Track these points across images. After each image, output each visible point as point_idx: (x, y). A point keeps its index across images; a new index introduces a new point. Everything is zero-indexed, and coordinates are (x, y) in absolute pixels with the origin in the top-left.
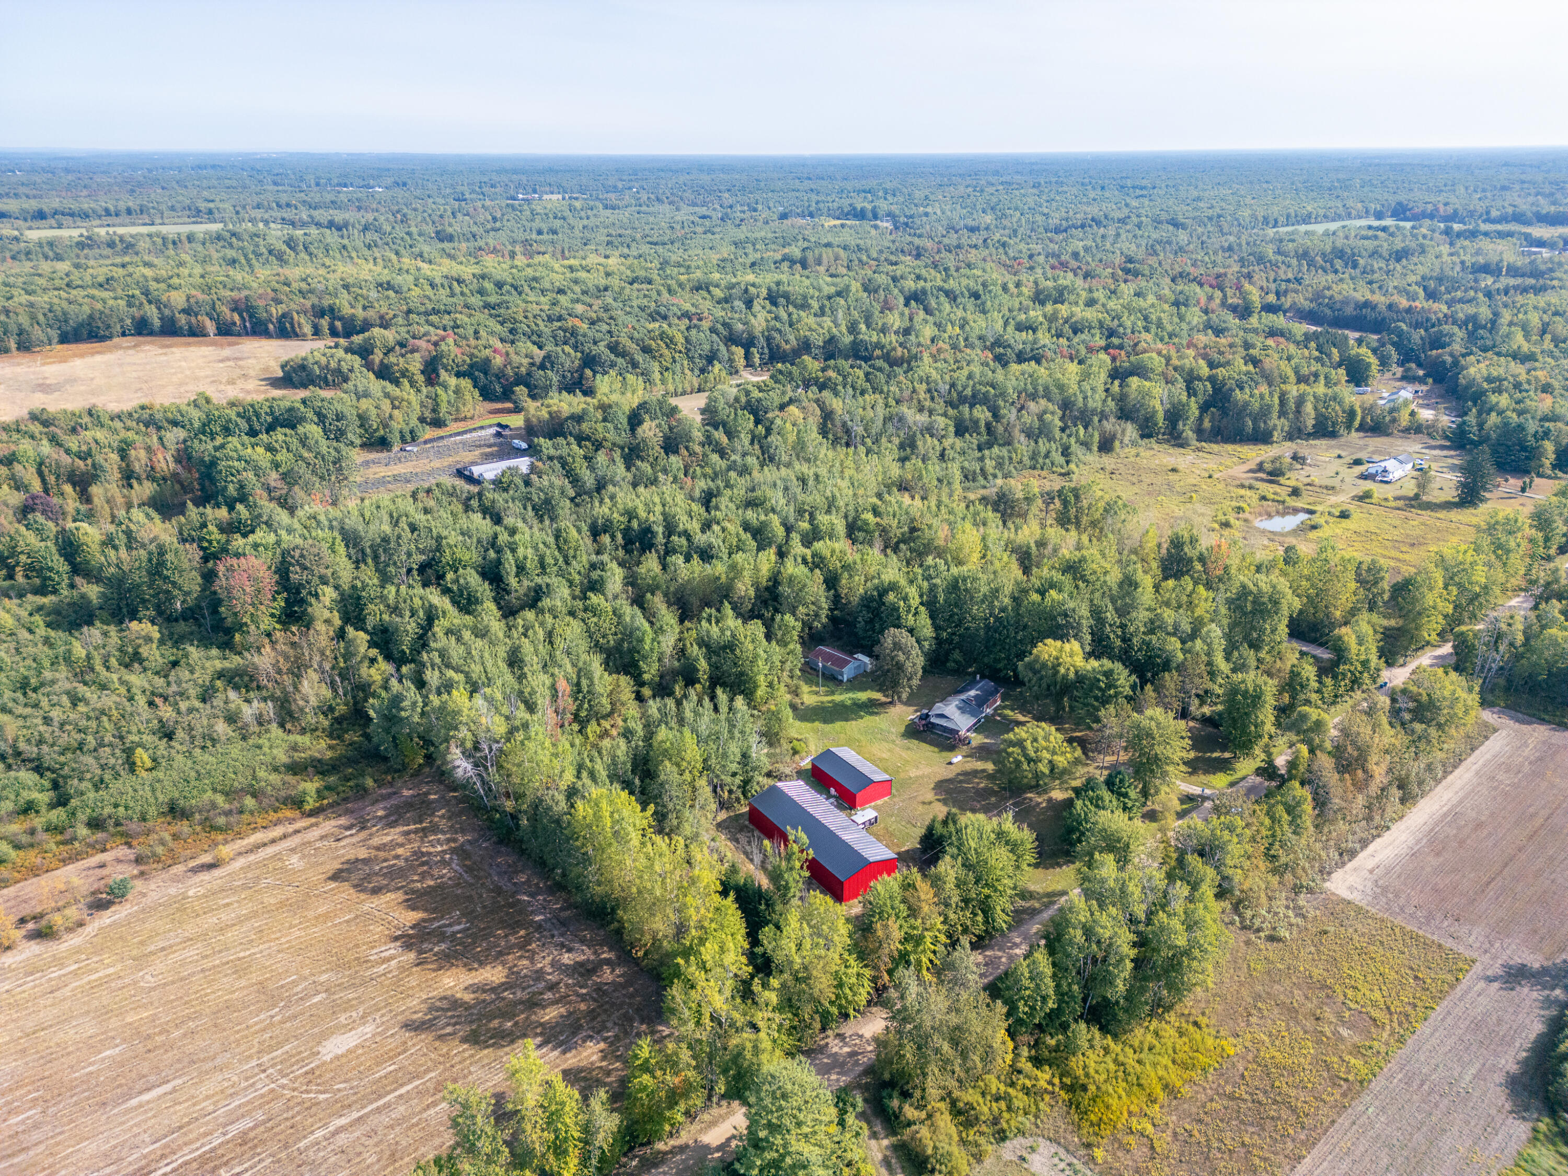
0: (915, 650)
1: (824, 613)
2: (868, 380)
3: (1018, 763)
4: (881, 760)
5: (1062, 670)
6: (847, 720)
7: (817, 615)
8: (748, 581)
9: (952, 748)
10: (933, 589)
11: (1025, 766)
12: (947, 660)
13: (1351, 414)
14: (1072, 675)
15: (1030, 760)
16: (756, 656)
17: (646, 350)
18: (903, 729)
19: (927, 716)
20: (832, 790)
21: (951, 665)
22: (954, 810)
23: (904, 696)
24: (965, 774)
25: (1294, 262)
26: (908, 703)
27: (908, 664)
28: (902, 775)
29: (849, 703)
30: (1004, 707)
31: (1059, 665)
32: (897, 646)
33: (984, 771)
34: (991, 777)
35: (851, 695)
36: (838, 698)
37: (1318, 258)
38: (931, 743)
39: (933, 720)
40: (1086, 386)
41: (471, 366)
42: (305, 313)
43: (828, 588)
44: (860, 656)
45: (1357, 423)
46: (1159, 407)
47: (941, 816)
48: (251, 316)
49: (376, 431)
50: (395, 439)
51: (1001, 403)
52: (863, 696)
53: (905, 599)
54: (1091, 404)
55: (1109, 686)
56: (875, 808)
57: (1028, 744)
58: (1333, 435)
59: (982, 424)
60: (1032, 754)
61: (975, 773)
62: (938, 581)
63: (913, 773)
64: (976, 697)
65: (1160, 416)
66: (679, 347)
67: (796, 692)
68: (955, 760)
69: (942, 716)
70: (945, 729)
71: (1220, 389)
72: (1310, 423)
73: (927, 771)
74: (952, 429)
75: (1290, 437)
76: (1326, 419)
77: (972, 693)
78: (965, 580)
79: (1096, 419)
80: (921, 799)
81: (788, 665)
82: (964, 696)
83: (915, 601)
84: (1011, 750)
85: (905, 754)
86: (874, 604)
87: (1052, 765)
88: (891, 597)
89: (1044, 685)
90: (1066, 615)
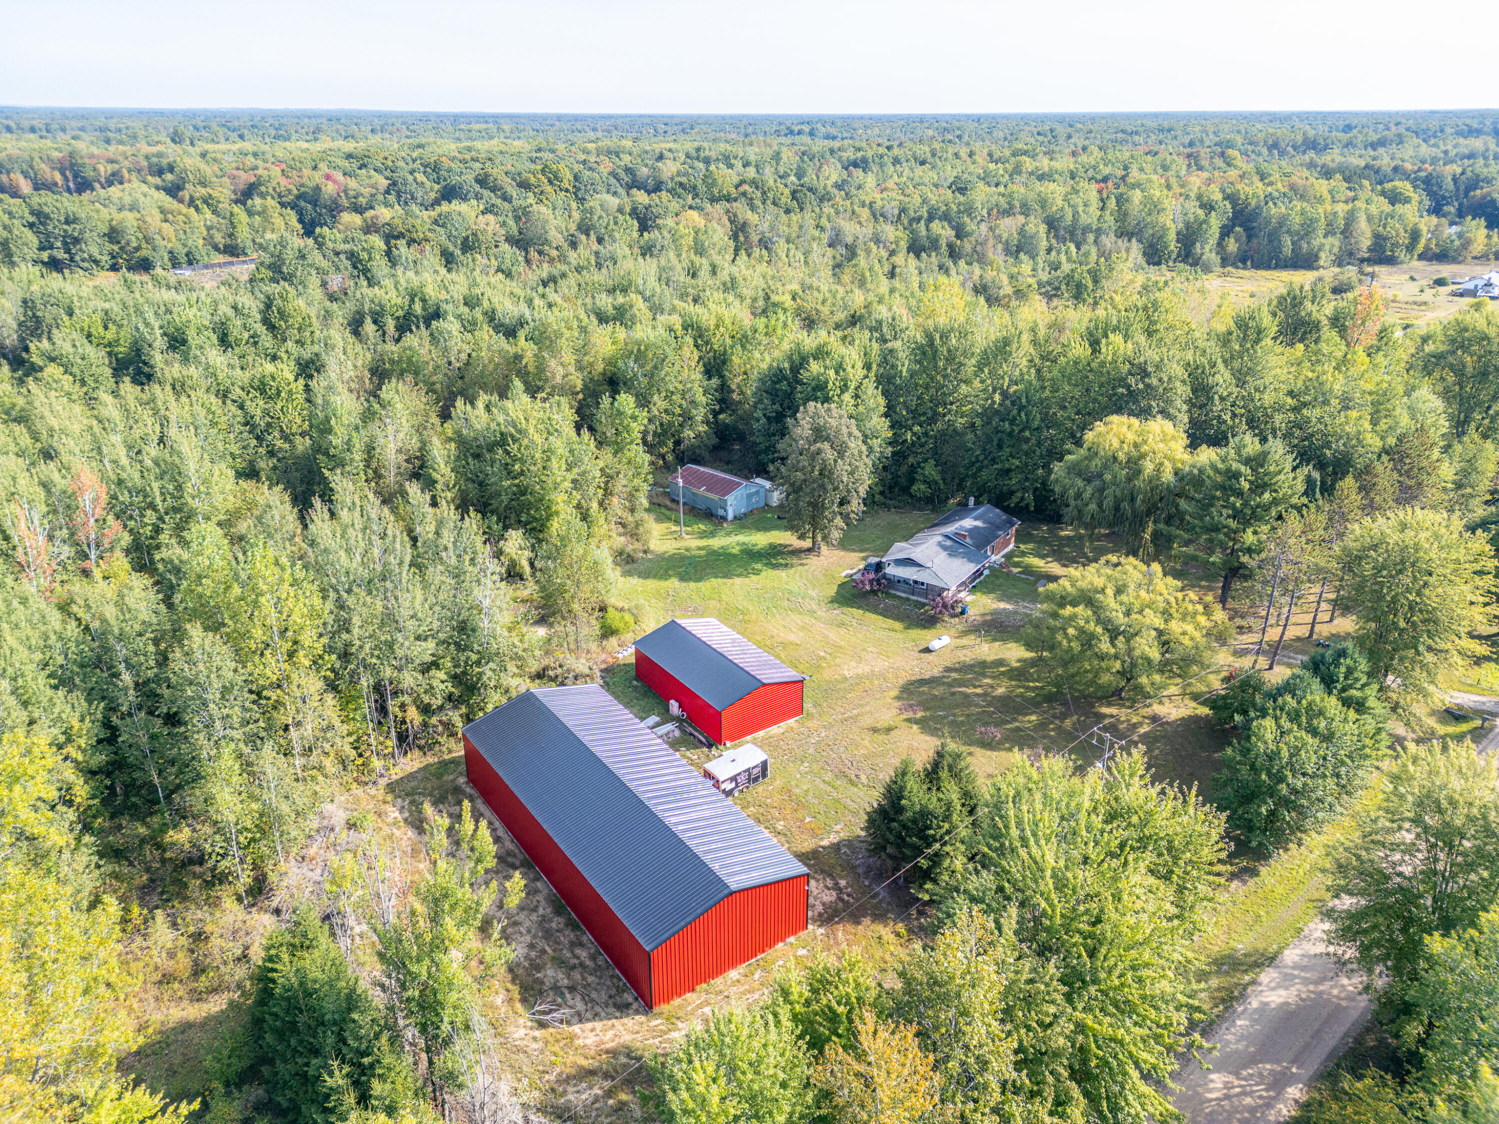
0: (855, 445)
1: (699, 414)
2: (794, 198)
3: (1088, 640)
4: (784, 645)
5: (1148, 467)
6: (726, 576)
7: (687, 417)
8: (569, 357)
9: (930, 622)
10: (887, 357)
11: (1105, 646)
12: (912, 481)
13: (1415, 235)
14: (1168, 476)
15: (1114, 633)
16: (548, 452)
17: (524, 185)
18: (832, 590)
19: (879, 567)
20: (674, 706)
21: (919, 488)
22: (952, 746)
23: (836, 535)
24: (964, 668)
25: (1265, 151)
26: (844, 544)
27: (842, 468)
28: (827, 674)
29: (736, 551)
30: (1023, 554)
31: (1143, 456)
32: (819, 433)
33: (1000, 663)
34: (1019, 674)
35: (742, 538)
36: (717, 542)
37: (1289, 149)
38: (886, 613)
39: (892, 571)
40: (1077, 200)
41: (298, 197)
42: (139, 171)
43: (708, 373)
44: (759, 481)
45: (1420, 247)
46: (1169, 223)
47: (921, 759)
48: (76, 176)
49: (138, 249)
50: (161, 259)
51: (967, 220)
52: (761, 539)
53: (839, 368)
54: (1084, 220)
55: (1259, 487)
56: (760, 745)
57: (1109, 600)
58: (1391, 261)
59: (943, 243)
60: (1120, 619)
61: (981, 668)
62: (897, 345)
63: (850, 669)
64: (973, 531)
65: (1172, 236)
66: (566, 185)
67: (633, 532)
68: (936, 644)
69: (908, 562)
70: (915, 586)
71: (1241, 212)
72: (1365, 243)
73: (880, 665)
74: (904, 245)
75: (1339, 262)
76: (1385, 239)
77: (968, 523)
78: (945, 336)
79: (1091, 237)
80: (868, 721)
81: (620, 485)
82: (950, 529)
83: (855, 373)
84: (1068, 611)
85: (833, 635)
86: (784, 386)
87: (1165, 642)
88: (815, 367)
89: (1108, 503)
90: (1144, 374)
